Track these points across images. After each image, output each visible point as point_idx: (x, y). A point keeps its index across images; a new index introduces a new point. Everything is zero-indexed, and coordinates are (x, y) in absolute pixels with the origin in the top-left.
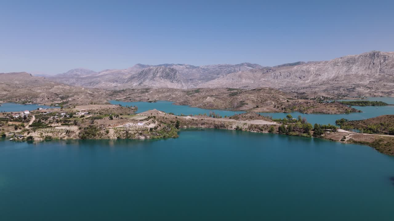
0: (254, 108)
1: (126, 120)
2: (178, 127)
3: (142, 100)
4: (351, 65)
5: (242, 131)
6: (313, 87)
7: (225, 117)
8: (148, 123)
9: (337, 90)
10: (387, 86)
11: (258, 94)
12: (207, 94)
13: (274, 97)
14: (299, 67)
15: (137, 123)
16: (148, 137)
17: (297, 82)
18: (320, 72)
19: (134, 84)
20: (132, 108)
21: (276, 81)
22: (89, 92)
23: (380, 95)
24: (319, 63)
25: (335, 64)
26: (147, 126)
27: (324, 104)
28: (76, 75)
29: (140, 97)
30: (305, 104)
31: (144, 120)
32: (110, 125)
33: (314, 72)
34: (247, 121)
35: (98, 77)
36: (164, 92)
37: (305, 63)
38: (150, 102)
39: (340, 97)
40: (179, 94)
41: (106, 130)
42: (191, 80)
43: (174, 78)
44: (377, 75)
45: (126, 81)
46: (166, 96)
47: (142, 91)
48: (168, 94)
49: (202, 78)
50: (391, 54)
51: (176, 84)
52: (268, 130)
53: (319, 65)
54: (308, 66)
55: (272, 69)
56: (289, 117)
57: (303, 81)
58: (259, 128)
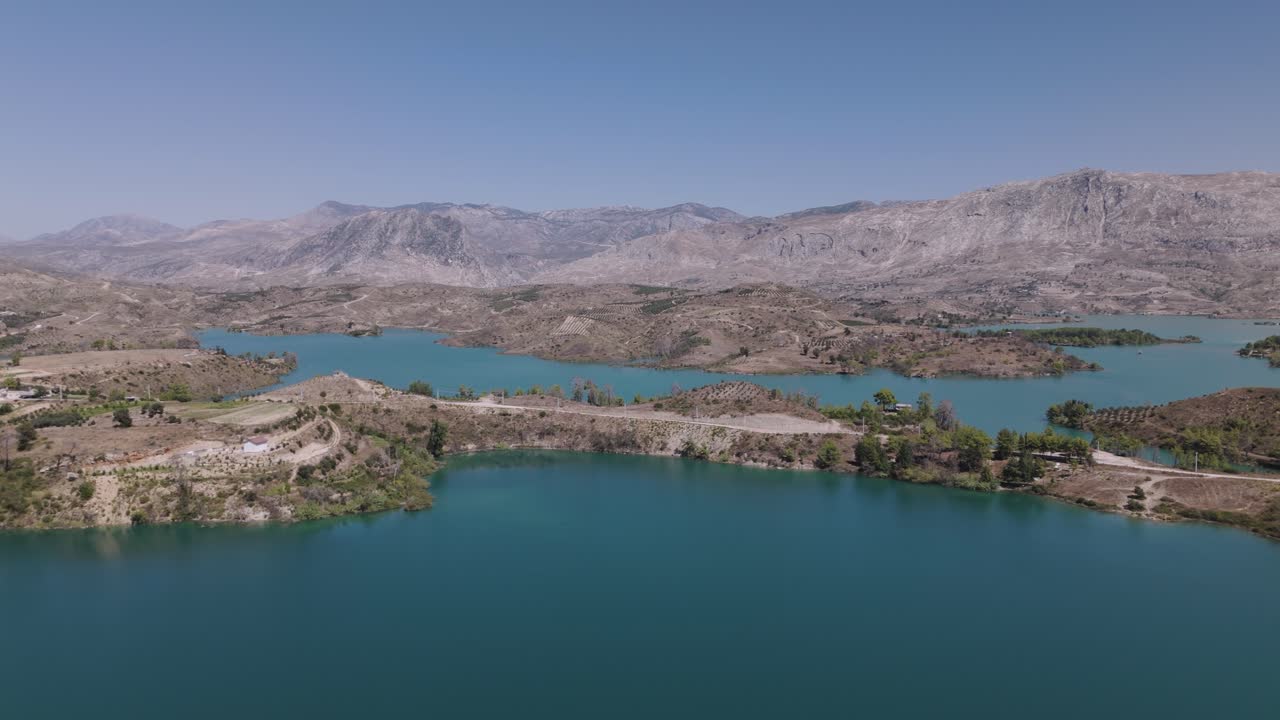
0: (733, 357)
1: (191, 427)
2: (437, 452)
3: (327, 326)
4: (1018, 214)
5: (708, 462)
6: (903, 281)
7: (637, 401)
8: (293, 444)
9: (981, 291)
10: (1131, 280)
11: (742, 307)
12: (566, 305)
13: (798, 317)
14: (858, 217)
15: (241, 442)
16: (286, 511)
17: (853, 267)
18: (924, 236)
19: (311, 269)
20: (274, 361)
21: (789, 264)
22: (129, 299)
23: (1113, 307)
24: (921, 206)
25: (971, 209)
26: (288, 457)
27: (971, 340)
28: (105, 237)
29: (322, 315)
30: (905, 343)
31: (276, 427)
32: (101, 458)
33: (905, 235)
34: (724, 421)
35: (186, 245)
36: (411, 300)
37: (874, 206)
38: (357, 334)
39: (999, 316)
40: (466, 306)
41: (79, 483)
42: (509, 257)
43: (453, 249)
44: (1096, 245)
45: (283, 258)
46: (417, 314)
47: (332, 293)
48: (427, 304)
49: (548, 250)
50: (1138, 179)
51: (461, 271)
52: (815, 458)
53: (921, 211)
54: (886, 215)
55: (773, 225)
56: (883, 398)
57: (873, 262)
58: (778, 449)
